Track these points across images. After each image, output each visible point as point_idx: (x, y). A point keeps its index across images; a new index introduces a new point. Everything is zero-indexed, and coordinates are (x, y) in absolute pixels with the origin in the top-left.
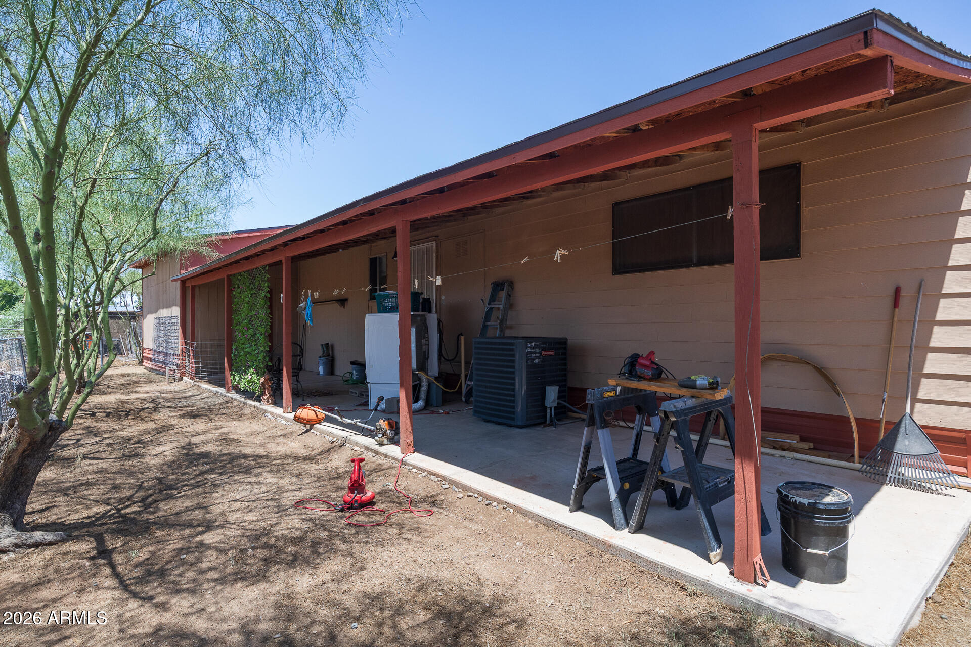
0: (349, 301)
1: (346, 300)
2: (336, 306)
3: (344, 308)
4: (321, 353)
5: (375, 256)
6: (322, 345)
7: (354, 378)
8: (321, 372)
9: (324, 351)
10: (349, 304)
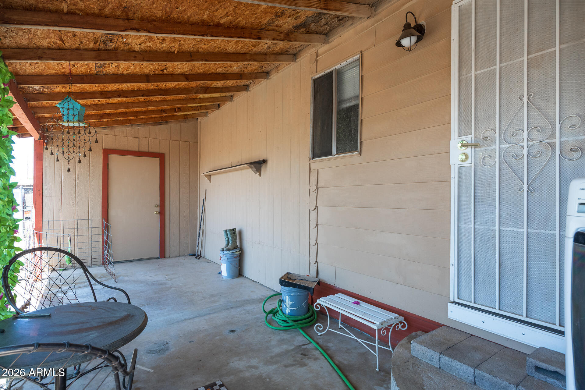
0: (269, 164)
1: (264, 161)
2: (250, 172)
3: (260, 175)
4: (223, 243)
5: (328, 71)
6: (226, 231)
7: (287, 311)
8: (224, 273)
9: (228, 241)
10: (267, 170)
